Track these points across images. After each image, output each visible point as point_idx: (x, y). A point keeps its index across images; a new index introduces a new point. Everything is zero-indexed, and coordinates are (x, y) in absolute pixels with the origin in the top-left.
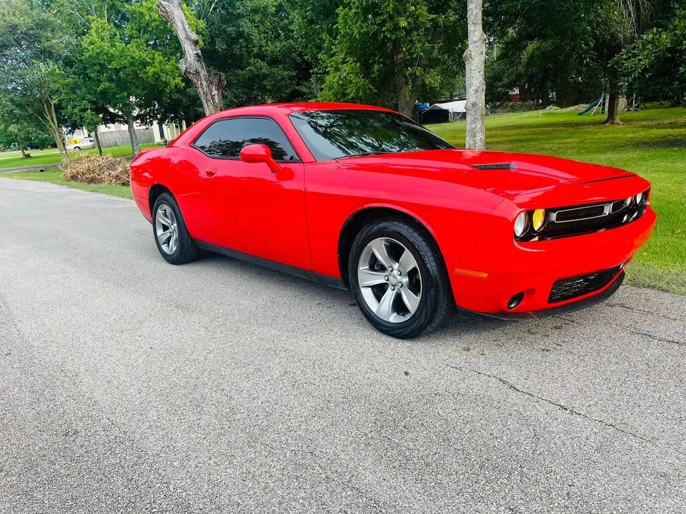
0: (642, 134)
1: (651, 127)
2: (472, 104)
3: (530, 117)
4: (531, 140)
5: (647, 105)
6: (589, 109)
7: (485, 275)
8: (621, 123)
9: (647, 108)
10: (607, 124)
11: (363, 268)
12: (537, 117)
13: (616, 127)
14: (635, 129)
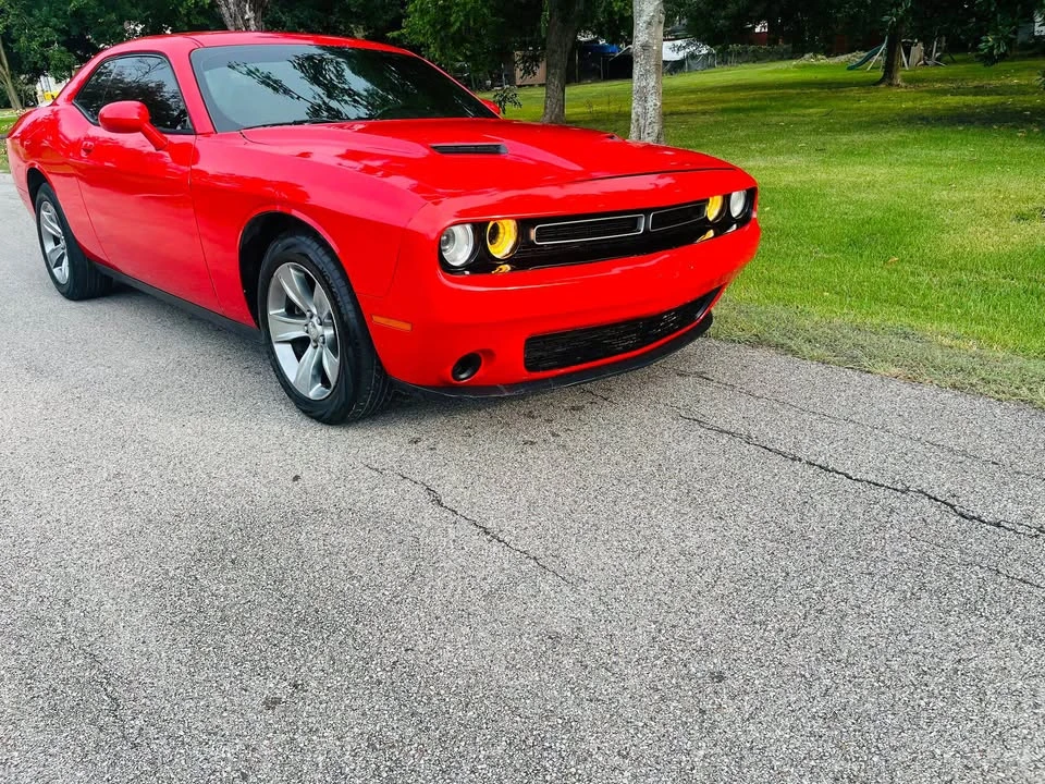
0: (927, 103)
1: (945, 92)
2: (642, 46)
3: (775, 71)
4: (755, 109)
5: (956, 57)
6: (867, 59)
7: (406, 327)
8: (904, 84)
9: (954, 62)
10: (882, 86)
11: (275, 312)
12: (787, 71)
13: (894, 90)
14: (920, 94)
